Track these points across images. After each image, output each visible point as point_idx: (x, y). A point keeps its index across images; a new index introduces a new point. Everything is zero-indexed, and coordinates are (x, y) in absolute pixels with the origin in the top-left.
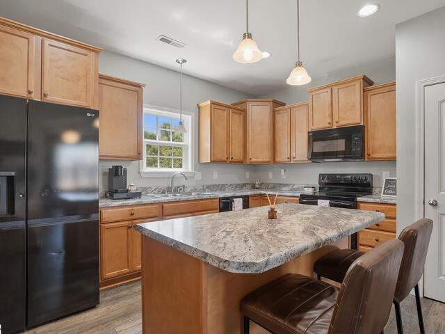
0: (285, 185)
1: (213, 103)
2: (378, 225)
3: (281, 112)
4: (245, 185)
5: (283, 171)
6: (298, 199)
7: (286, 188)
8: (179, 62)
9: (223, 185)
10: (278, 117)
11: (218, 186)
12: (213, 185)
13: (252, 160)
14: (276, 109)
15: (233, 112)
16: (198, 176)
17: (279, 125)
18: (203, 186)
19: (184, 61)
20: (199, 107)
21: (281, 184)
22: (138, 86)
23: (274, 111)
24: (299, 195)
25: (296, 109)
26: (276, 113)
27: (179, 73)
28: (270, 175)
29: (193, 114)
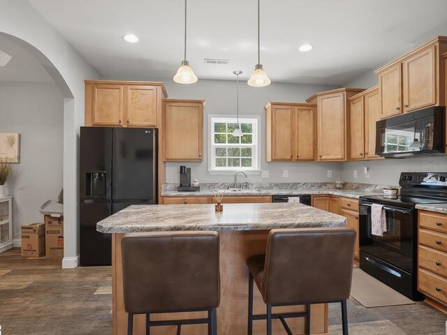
2: (439, 243)
3: (356, 101)
4: (325, 184)
5: (366, 169)
8: (236, 74)
9: (295, 184)
10: (353, 107)
11: (289, 184)
13: (323, 157)
14: (351, 98)
15: (299, 110)
16: (266, 174)
18: (270, 184)
19: (241, 73)
20: (266, 109)
21: (364, 185)
22: (200, 102)
23: (348, 102)
24: (358, 197)
25: (369, 95)
26: (351, 103)
27: (236, 81)
28: (355, 174)
29: (260, 116)
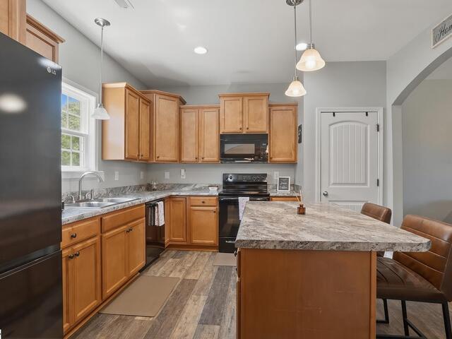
0: (186, 185)
1: (127, 87)
3: (188, 110)
6: (215, 198)
7: (186, 189)
8: (98, 24)
9: (124, 188)
10: (184, 115)
11: (120, 188)
12: (116, 188)
13: (160, 158)
14: (182, 107)
15: (143, 103)
17: (185, 124)
18: (107, 190)
20: (103, 89)
21: (181, 185)
23: (180, 108)
25: (206, 110)
26: (183, 111)
28: (167, 175)
29: (97, 95)
